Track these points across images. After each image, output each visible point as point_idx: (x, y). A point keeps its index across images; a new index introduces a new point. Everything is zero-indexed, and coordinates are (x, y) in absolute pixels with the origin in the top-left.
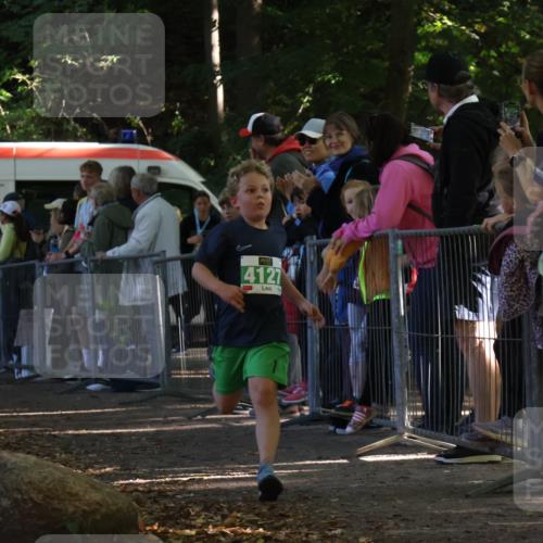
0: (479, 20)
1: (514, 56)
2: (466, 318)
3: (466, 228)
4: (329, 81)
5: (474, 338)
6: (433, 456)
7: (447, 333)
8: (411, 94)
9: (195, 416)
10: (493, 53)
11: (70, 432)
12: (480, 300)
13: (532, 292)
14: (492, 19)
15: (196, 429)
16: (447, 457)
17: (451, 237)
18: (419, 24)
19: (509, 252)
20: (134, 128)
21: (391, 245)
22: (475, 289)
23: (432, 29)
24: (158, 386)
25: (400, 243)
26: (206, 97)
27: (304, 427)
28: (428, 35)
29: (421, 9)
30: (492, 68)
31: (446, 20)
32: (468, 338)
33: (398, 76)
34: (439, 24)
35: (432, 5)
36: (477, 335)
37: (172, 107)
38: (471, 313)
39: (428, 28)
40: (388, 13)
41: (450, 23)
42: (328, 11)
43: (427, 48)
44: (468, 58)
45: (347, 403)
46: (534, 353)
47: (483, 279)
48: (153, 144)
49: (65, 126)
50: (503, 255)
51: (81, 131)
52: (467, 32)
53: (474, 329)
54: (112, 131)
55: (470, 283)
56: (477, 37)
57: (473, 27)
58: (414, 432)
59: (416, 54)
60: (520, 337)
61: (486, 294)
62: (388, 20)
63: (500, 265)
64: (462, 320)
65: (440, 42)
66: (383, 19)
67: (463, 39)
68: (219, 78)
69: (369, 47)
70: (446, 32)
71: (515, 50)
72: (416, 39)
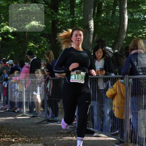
0: (38, 44)
1: (43, 50)
4: (13, 53)
6: (29, 117)
8: (26, 56)
10: (40, 50)
13: (46, 90)
14: (40, 44)
16: (31, 117)
18: (28, 44)
27: (7, 112)
28: (30, 46)
29: (28, 42)
30: (40, 52)
33: (24, 53)
35: (30, 41)
39: (29, 45)
41: (33, 45)
43: (29, 48)
44: (36, 50)
45: (14, 109)
46: (46, 100)
56: (38, 47)
58: (26, 113)
59: (27, 49)
62: (23, 44)
65: (31, 48)
67: (35, 47)
69: (19, 48)
71: (44, 49)
72: (27, 47)
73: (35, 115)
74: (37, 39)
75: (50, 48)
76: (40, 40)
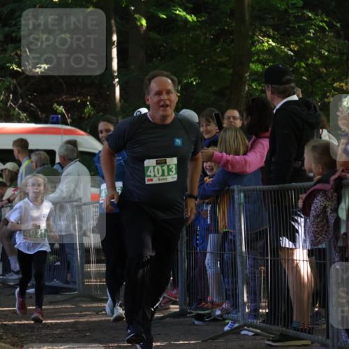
0: (294, 42)
1: (317, 67)
2: (287, 246)
3: (287, 185)
4: (192, 82)
5: (293, 260)
7: (274, 257)
8: (248, 91)
9: (101, 311)
10: (303, 65)
11: (16, 322)
12: (297, 235)
14: (302, 41)
15: (102, 321)
16: (273, 341)
17: (277, 192)
18: (253, 44)
19: (316, 201)
20: (59, 114)
21: (236, 196)
22: (294, 227)
23: (261, 48)
24: (75, 290)
25: (242, 195)
26: (108, 93)
27: (176, 320)
28: (263, 52)
29: (254, 34)
30: (302, 75)
31: (271, 42)
32: (288, 260)
33: (238, 80)
34: (266, 44)
35: (261, 31)
36: (295, 258)
37: (84, 99)
38: (291, 243)
39: (259, 47)
40: (231, 37)
41: (274, 44)
42: (191, 35)
43: (259, 61)
47: (299, 220)
48: (72, 124)
49: (12, 112)
50: (313, 203)
51: (23, 115)
52: (286, 50)
53: (292, 254)
54: (43, 116)
55: (290, 223)
56: (292, 54)
57: (289, 47)
59: (251, 65)
60: (324, 260)
61: (301, 230)
62: (232, 41)
63: (310, 210)
64: (285, 248)
66: (228, 41)
67: (283, 54)
68: (117, 80)
69: (219, 60)
70: (271, 50)
71: (318, 62)
72: (251, 54)
73: (291, 332)
74: (292, 19)
75: (342, 54)
76: (301, 25)
